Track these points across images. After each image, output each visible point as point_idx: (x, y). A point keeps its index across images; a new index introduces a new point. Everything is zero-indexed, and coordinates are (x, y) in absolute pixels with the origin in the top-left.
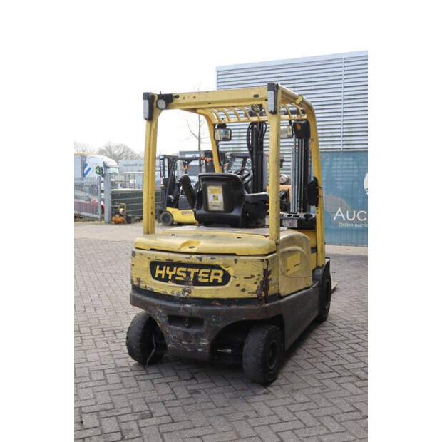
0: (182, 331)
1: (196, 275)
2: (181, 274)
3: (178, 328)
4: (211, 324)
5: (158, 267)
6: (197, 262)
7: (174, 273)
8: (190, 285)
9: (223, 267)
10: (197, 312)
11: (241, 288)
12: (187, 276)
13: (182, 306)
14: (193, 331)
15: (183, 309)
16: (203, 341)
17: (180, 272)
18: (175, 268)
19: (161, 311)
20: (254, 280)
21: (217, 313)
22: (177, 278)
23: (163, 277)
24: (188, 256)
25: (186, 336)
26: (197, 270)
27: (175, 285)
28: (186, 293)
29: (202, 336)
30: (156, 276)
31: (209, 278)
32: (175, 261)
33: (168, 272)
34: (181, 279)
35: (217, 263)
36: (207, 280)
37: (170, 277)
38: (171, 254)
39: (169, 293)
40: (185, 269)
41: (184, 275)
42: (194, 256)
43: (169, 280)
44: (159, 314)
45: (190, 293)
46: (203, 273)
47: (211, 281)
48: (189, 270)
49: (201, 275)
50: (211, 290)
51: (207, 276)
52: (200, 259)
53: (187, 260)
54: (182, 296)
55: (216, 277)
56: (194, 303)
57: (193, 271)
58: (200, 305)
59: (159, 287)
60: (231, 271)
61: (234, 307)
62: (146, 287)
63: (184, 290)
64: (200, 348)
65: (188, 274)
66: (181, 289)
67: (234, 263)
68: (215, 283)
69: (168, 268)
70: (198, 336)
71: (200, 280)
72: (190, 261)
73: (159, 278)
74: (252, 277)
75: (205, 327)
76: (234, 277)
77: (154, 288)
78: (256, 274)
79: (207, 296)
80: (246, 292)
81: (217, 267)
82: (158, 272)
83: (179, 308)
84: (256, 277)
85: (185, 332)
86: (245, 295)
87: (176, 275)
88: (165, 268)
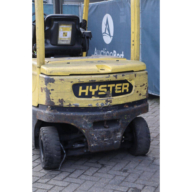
0: (105, 131)
1: (114, 88)
2: (103, 90)
3: (101, 129)
4: (124, 122)
5: (81, 88)
6: (114, 79)
7: (97, 90)
8: (110, 97)
9: (129, 81)
10: (116, 115)
11: (139, 93)
12: (107, 90)
13: (106, 113)
14: (111, 129)
15: (107, 115)
16: (118, 135)
17: (102, 88)
18: (97, 86)
19: (87, 121)
20: (144, 87)
21: (128, 113)
22: (100, 93)
23: (87, 94)
24: (107, 76)
25: (108, 134)
26: (114, 85)
27: (98, 98)
28: (109, 103)
29: (118, 131)
30: (80, 94)
31: (121, 90)
32: (97, 80)
33: (91, 90)
34: (103, 93)
35: (126, 78)
36: (120, 92)
37: (93, 94)
38: (93, 76)
39: (94, 105)
40: (105, 86)
41: (105, 90)
42: (112, 75)
43: (93, 96)
44: (86, 123)
45: (111, 102)
46: (118, 87)
47: (123, 91)
48: (109, 86)
49: (116, 88)
50: (124, 97)
51: (120, 88)
52: (116, 77)
53: (107, 79)
54: (105, 105)
55: (125, 88)
56: (113, 109)
57: (111, 86)
58: (117, 110)
59: (83, 103)
60: (133, 83)
61: (136, 107)
62: (70, 104)
63: (107, 101)
64: (116, 140)
65: (108, 89)
66: (104, 101)
67: (134, 77)
68: (125, 93)
69: (91, 87)
70: (115, 132)
71: (116, 92)
72: (109, 79)
73: (83, 95)
74: (144, 85)
75: (120, 125)
76: (135, 86)
77: (79, 104)
78: (145, 83)
79: (122, 102)
80: (142, 96)
81: (126, 81)
82: (81, 91)
83: (103, 115)
84: (145, 85)
85: (107, 131)
86: (142, 98)
87: (99, 91)
88: (87, 87)
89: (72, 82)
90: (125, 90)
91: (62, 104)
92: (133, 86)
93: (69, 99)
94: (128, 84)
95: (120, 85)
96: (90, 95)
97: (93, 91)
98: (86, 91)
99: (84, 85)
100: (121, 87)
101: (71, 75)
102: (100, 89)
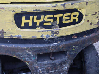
0: (51, 63)
1: (61, 18)
2: (49, 20)
3: (46, 62)
4: (71, 53)
5: (24, 18)
6: (62, 8)
7: (42, 20)
8: (57, 28)
9: (78, 10)
10: (63, 47)
11: (90, 23)
12: (54, 21)
13: (51, 45)
14: (58, 61)
15: (52, 47)
16: (65, 66)
17: (48, 18)
18: (42, 17)
19: (30, 53)
20: (96, 15)
21: (76, 44)
22: (45, 24)
23: (30, 25)
24: (54, 4)
25: (54, 66)
26: (61, 15)
27: (43, 30)
28: (55, 34)
29: (65, 63)
30: (23, 25)
31: (70, 20)
32: (42, 10)
33: (35, 20)
34: (49, 24)
35: (76, 7)
36: (68, 22)
37: (38, 24)
38: (38, 5)
39: (39, 37)
40: (52, 16)
41: (52, 20)
42: (59, 4)
43: (38, 26)
44: (29, 56)
45: (58, 34)
46: (66, 17)
47: (72, 21)
48: (56, 16)
49: (64, 18)
50: (72, 28)
51: (68, 18)
52: (64, 5)
53: (54, 9)
54: (51, 37)
55: (75, 18)
56: (60, 40)
57: (58, 16)
58: (64, 41)
60: (83, 12)
61: (85, 37)
62: (12, 36)
63: (53, 33)
64: (62, 72)
65: (55, 19)
66: (50, 32)
68: (74, 22)
69: (35, 17)
71: (64, 22)
72: (56, 8)
73: (27, 26)
74: (96, 13)
75: (67, 56)
76: (86, 15)
77: (22, 36)
78: (97, 11)
79: (70, 33)
80: (93, 25)
81: (75, 10)
82: (24, 21)
83: (49, 47)
84: (98, 13)
85: (53, 64)
86: (92, 27)
87: (44, 22)
88: (31, 17)
89: (13, 11)
90: (74, 20)
91: (3, 35)
92: (83, 15)
93: (10, 30)
94: (77, 14)
95: (69, 14)
96: (34, 26)
97: (38, 22)
98: (30, 22)
99: (28, 15)
100: (70, 16)
101: (12, 3)
102: (46, 20)
